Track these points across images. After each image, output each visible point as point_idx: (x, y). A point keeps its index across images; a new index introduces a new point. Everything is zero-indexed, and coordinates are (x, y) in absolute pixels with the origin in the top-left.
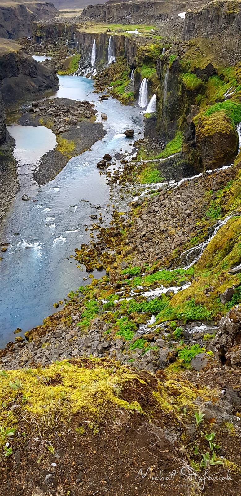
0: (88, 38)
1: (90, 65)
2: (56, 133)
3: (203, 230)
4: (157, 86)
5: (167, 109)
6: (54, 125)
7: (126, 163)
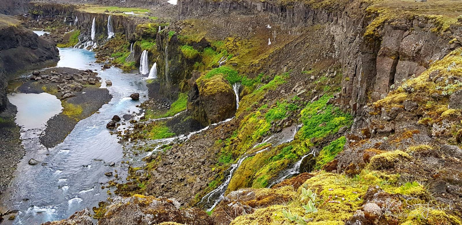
0: (87, 17)
1: (90, 39)
2: (61, 98)
3: (220, 174)
4: (157, 56)
5: (169, 75)
6: (58, 91)
7: (135, 123)
